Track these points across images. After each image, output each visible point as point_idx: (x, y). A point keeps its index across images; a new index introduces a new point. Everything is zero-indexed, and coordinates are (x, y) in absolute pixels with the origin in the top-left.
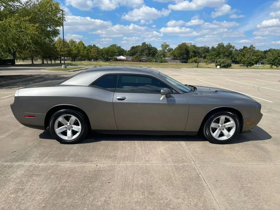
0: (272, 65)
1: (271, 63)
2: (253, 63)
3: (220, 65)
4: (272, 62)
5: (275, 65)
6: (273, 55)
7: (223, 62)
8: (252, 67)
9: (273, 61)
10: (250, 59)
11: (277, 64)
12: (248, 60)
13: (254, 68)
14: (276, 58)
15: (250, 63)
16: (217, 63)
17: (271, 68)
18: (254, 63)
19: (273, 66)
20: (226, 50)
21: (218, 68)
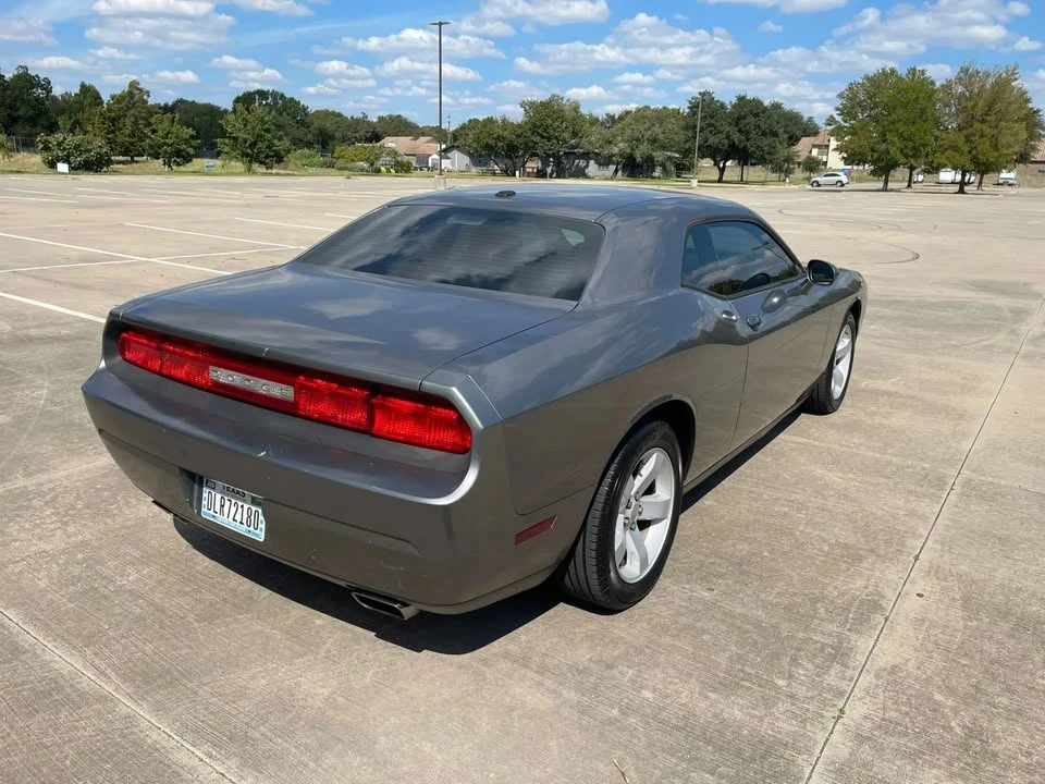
0: (250, 162)
1: (247, 155)
2: (188, 153)
3: (66, 160)
4: (249, 151)
5: (261, 163)
6: (245, 126)
7: (77, 147)
8: (189, 167)
9: (253, 145)
10: (173, 136)
11: (267, 157)
12: (169, 141)
13: (195, 173)
14: (260, 136)
15: (178, 153)
16: (46, 148)
17: (249, 171)
18: (191, 151)
19: (255, 166)
20: (17, 92)
21: (63, 173)
